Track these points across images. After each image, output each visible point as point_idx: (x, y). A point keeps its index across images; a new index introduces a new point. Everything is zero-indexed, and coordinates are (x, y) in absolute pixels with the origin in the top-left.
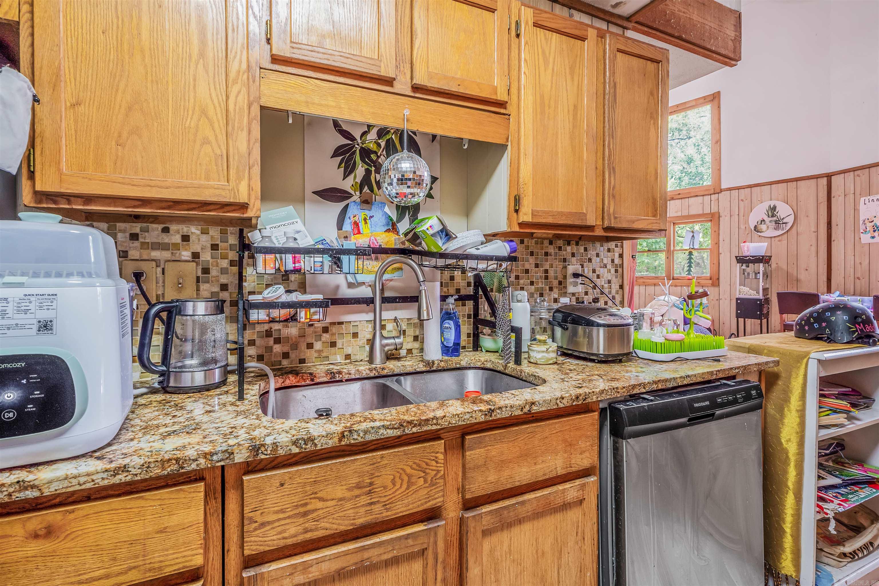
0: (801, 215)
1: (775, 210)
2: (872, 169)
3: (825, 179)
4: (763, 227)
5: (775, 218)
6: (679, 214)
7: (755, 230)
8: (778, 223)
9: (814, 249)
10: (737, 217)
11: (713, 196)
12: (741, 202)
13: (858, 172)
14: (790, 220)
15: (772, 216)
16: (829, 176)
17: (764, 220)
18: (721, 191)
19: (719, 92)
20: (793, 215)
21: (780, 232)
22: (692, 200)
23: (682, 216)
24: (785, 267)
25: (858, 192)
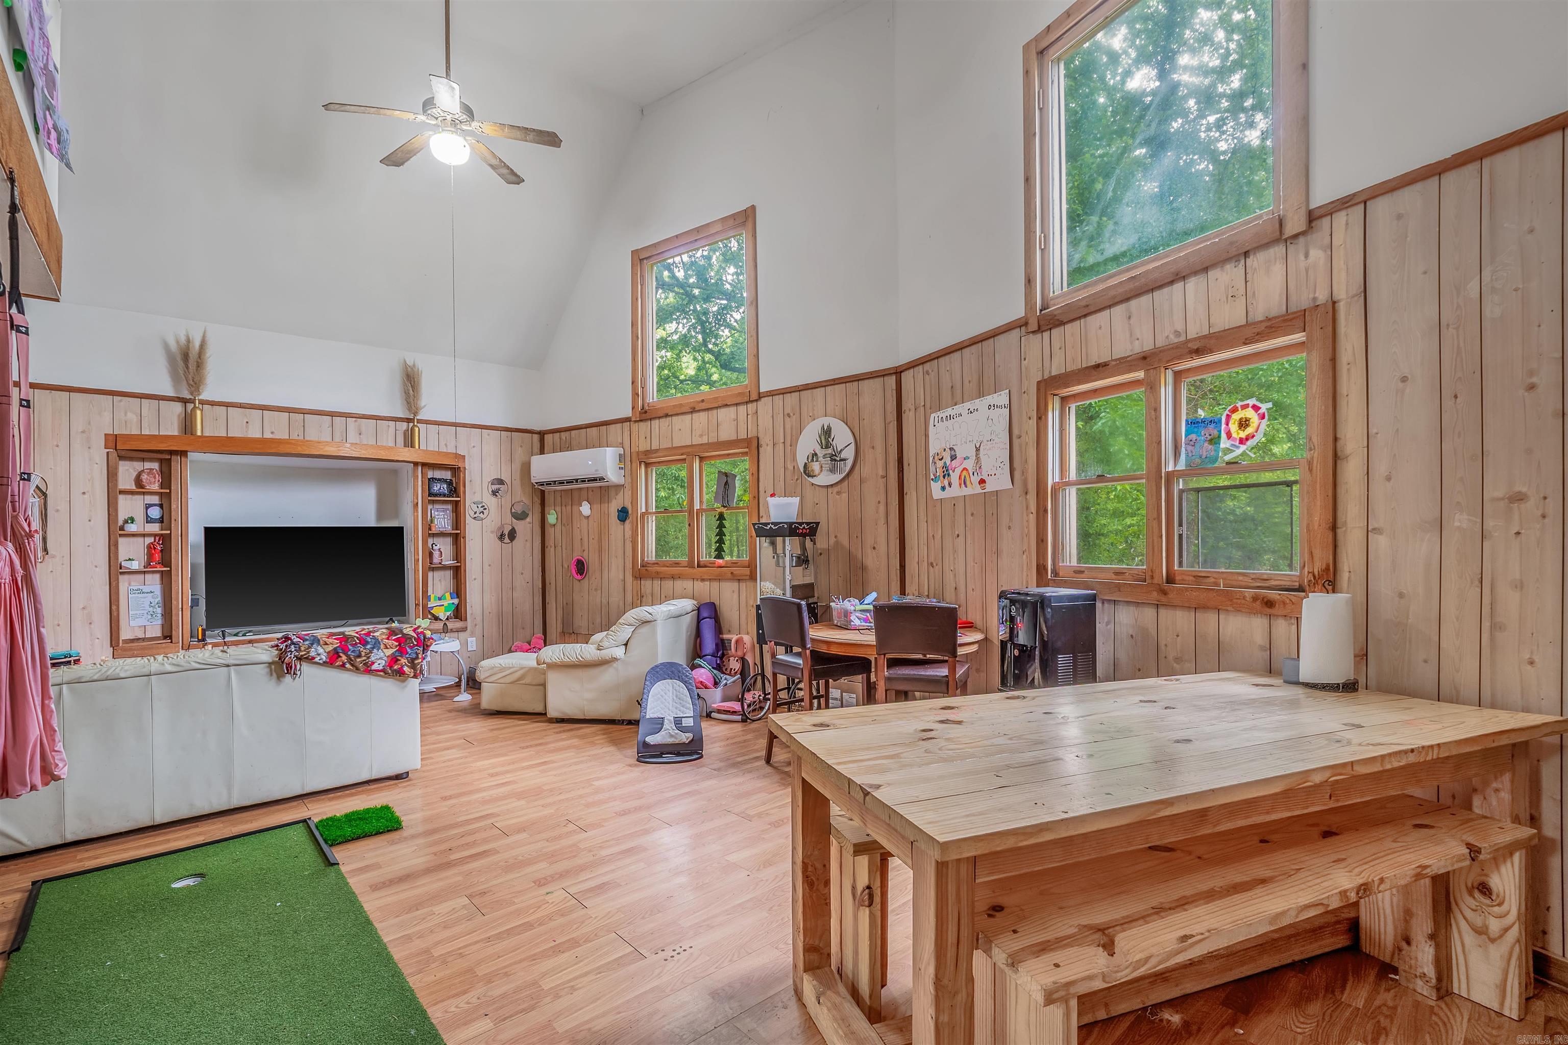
0: (864, 447)
1: (829, 436)
2: (940, 360)
3: (894, 377)
4: (816, 466)
5: (830, 451)
6: (705, 440)
7: (805, 472)
8: (835, 459)
9: (882, 508)
10: (782, 445)
11: (750, 405)
12: (787, 418)
13: (927, 366)
14: (849, 454)
15: (827, 447)
16: (898, 372)
17: (816, 454)
18: (760, 396)
19: (753, 208)
20: (853, 446)
21: (837, 477)
22: (722, 412)
23: (708, 444)
24: (846, 543)
25: (928, 406)
